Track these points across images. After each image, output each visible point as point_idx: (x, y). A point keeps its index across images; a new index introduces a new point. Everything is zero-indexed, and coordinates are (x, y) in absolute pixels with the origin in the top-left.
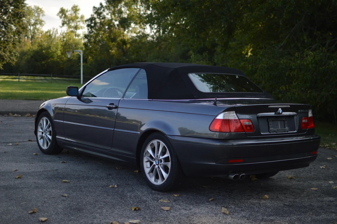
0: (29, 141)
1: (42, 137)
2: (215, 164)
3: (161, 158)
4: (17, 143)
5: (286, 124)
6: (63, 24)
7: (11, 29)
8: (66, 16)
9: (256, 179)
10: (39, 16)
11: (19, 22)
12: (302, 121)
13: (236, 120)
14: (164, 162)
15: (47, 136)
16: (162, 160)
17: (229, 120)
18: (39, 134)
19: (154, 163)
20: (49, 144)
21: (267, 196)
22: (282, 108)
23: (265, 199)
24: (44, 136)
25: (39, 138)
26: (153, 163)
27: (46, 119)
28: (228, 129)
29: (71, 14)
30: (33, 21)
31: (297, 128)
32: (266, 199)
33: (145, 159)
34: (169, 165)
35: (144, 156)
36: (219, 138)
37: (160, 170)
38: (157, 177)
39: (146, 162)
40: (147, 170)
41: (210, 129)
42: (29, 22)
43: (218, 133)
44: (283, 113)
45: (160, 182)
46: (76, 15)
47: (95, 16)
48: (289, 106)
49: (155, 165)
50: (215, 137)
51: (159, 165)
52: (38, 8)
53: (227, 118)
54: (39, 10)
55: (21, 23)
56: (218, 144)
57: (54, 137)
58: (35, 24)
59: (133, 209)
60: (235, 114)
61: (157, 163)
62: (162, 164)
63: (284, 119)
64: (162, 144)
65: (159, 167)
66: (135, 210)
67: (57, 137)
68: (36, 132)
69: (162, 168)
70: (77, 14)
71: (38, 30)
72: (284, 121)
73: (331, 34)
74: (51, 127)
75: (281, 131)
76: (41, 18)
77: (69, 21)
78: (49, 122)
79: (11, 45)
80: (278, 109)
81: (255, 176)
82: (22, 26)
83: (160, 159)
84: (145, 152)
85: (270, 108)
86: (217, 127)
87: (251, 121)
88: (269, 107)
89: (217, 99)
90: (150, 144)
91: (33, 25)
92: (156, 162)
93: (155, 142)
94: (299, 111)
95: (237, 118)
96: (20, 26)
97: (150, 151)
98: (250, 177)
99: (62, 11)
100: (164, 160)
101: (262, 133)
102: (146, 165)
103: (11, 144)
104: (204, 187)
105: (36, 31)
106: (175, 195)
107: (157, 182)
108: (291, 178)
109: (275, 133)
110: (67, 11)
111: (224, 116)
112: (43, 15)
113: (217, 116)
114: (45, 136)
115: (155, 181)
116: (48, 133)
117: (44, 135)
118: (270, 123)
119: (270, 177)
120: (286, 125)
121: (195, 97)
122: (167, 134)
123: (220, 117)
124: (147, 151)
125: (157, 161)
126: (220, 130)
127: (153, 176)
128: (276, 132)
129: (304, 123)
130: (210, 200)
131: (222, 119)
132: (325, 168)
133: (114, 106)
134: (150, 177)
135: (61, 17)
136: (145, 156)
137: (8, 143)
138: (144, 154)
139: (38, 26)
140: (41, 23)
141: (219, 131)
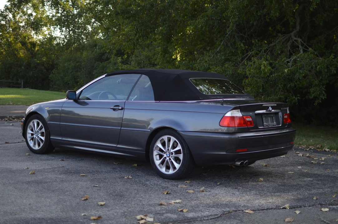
0: (6, 143)
1: (32, 139)
2: (225, 153)
3: (172, 151)
12: (284, 117)
13: (241, 117)
14: (175, 155)
15: (38, 137)
16: (173, 153)
17: (234, 117)
18: (29, 136)
19: (165, 156)
20: (42, 145)
22: (272, 107)
24: (35, 138)
25: (29, 139)
26: (163, 156)
27: (37, 121)
28: (234, 124)
31: (281, 122)
32: (261, 181)
33: (155, 153)
34: (181, 156)
35: (154, 150)
36: (227, 132)
37: (172, 162)
38: (168, 168)
39: (155, 155)
40: (157, 162)
41: (220, 124)
43: (227, 128)
45: (171, 172)
48: (276, 105)
49: (166, 158)
50: (225, 131)
51: (170, 157)
53: (234, 115)
56: (227, 137)
57: (48, 138)
59: (165, 193)
60: (240, 112)
61: (168, 156)
62: (173, 156)
63: (272, 116)
64: (173, 139)
65: (170, 159)
66: (167, 193)
67: (51, 137)
68: (24, 134)
69: (173, 159)
72: (272, 117)
73: (266, 42)
74: (43, 129)
75: (271, 126)
78: (41, 124)
80: (268, 107)
84: (155, 147)
86: (226, 123)
87: (251, 117)
88: (263, 105)
90: (160, 140)
92: (166, 154)
93: (165, 138)
94: (282, 108)
95: (241, 115)
97: (160, 146)
100: (175, 153)
101: (259, 127)
102: (156, 158)
106: (187, 182)
107: (169, 172)
109: (267, 127)
111: (231, 114)
113: (225, 114)
114: (37, 137)
115: (166, 171)
116: (40, 134)
117: (34, 136)
118: (264, 119)
120: (274, 120)
121: (200, 98)
122: (179, 130)
123: (229, 114)
124: (157, 146)
125: (168, 154)
127: (163, 167)
132: (285, 157)
133: (120, 108)
134: (161, 168)
141: (227, 126)
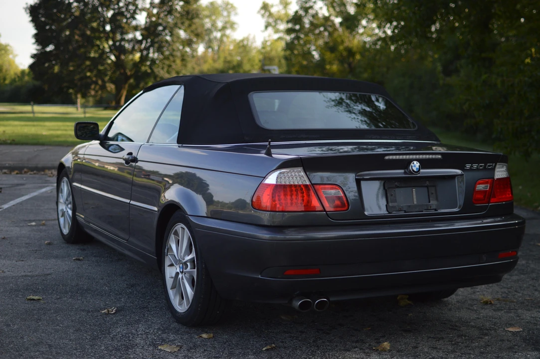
1: (63, 214)
2: (260, 277)
3: (186, 258)
4: (44, 222)
5: (432, 194)
6: (266, 27)
7: (179, 37)
8: (271, 15)
9: (409, 302)
10: (229, 16)
11: (190, 26)
12: (475, 187)
13: (306, 186)
14: (191, 269)
18: (61, 207)
19: (178, 270)
20: (70, 224)
21: (386, 345)
23: (382, 351)
25: (60, 214)
27: (66, 181)
29: (279, 12)
30: (220, 24)
31: (460, 202)
32: (384, 351)
33: (167, 261)
34: (195, 274)
37: (184, 283)
39: (169, 266)
40: (170, 282)
41: (253, 205)
42: (214, 25)
44: (422, 171)
45: (184, 307)
46: (286, 11)
47: (302, 13)
48: (440, 156)
49: (178, 273)
51: (184, 274)
52: (227, 4)
53: (284, 182)
54: (229, 6)
55: (194, 27)
57: (74, 213)
58: (224, 28)
60: (302, 174)
61: (181, 270)
63: (427, 184)
64: (186, 232)
65: (183, 278)
67: (76, 213)
69: (186, 280)
70: (288, 10)
71: (228, 37)
72: (427, 187)
75: (417, 210)
76: (233, 18)
77: (276, 21)
78: (69, 187)
79: (178, 62)
80: (410, 161)
81: (408, 296)
82: (196, 32)
83: (185, 261)
84: (167, 247)
85: (389, 160)
87: (341, 189)
88: (387, 158)
89: (272, 143)
90: (173, 233)
91: (220, 30)
92: (179, 267)
93: (179, 228)
94: (468, 166)
95: (308, 183)
96: (192, 32)
97: (174, 247)
98: (398, 298)
99: (265, 7)
100: (190, 264)
101: (367, 214)
102: (170, 273)
103: (33, 224)
104: (283, 317)
105: (225, 39)
106: (204, 336)
108: (486, 303)
109: (402, 213)
110: (272, 6)
111: (278, 179)
112: (236, 14)
113: (265, 178)
114: (66, 212)
115: (180, 304)
116: (69, 206)
119: (446, 299)
120: (433, 196)
122: (189, 214)
123: (272, 179)
124: (170, 245)
125: (181, 265)
126: (271, 207)
127: (177, 294)
128: (405, 212)
129: (480, 192)
130: (264, 349)
131: (273, 185)
134: (174, 295)
135: (263, 16)
136: (167, 255)
137: (31, 221)
138: (166, 251)
139: (228, 32)
140: (232, 25)
141: (269, 209)
